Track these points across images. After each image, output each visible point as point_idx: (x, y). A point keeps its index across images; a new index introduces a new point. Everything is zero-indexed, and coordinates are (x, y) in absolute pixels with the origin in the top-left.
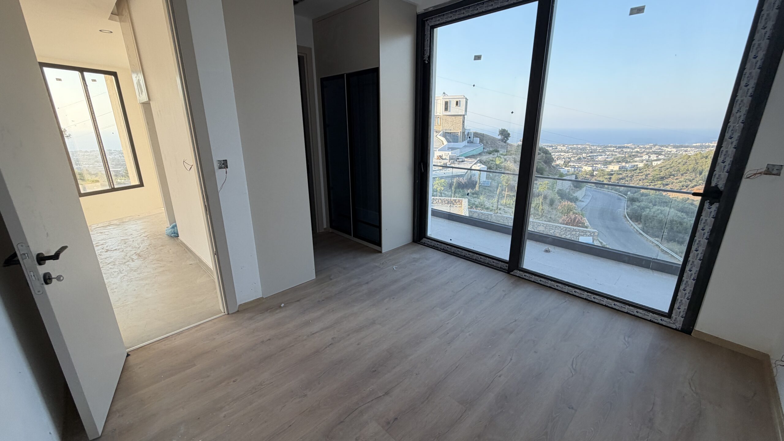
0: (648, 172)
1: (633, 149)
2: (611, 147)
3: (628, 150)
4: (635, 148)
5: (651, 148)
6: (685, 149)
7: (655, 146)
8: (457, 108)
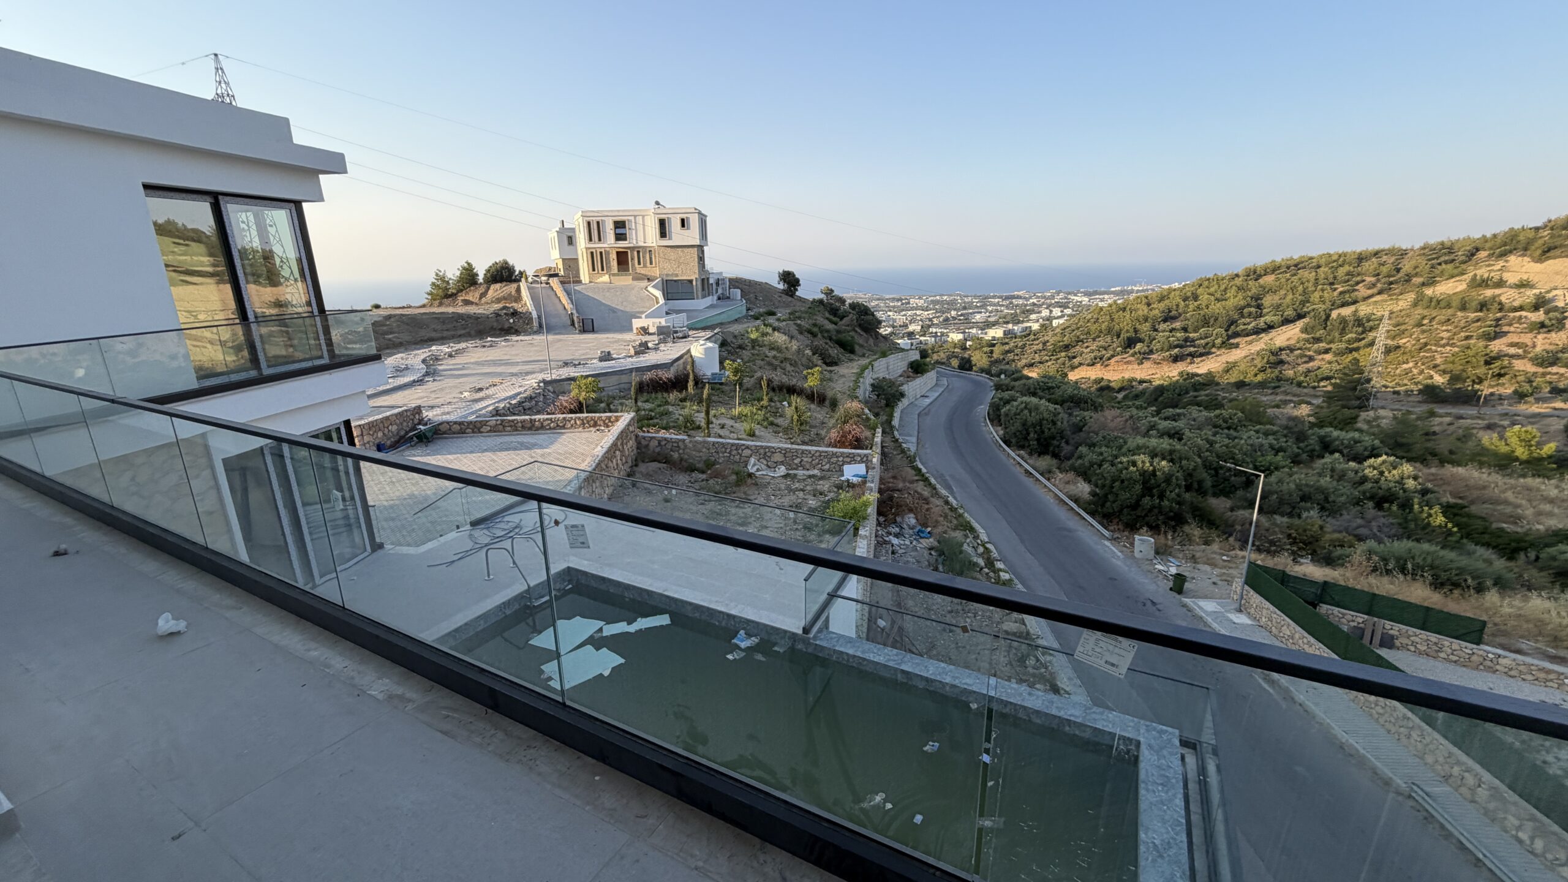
0: (1046, 338)
1: (1027, 299)
2: (994, 297)
3: (1021, 302)
4: (1031, 298)
5: (1053, 297)
6: (1101, 297)
7: (1058, 293)
8: (685, 232)
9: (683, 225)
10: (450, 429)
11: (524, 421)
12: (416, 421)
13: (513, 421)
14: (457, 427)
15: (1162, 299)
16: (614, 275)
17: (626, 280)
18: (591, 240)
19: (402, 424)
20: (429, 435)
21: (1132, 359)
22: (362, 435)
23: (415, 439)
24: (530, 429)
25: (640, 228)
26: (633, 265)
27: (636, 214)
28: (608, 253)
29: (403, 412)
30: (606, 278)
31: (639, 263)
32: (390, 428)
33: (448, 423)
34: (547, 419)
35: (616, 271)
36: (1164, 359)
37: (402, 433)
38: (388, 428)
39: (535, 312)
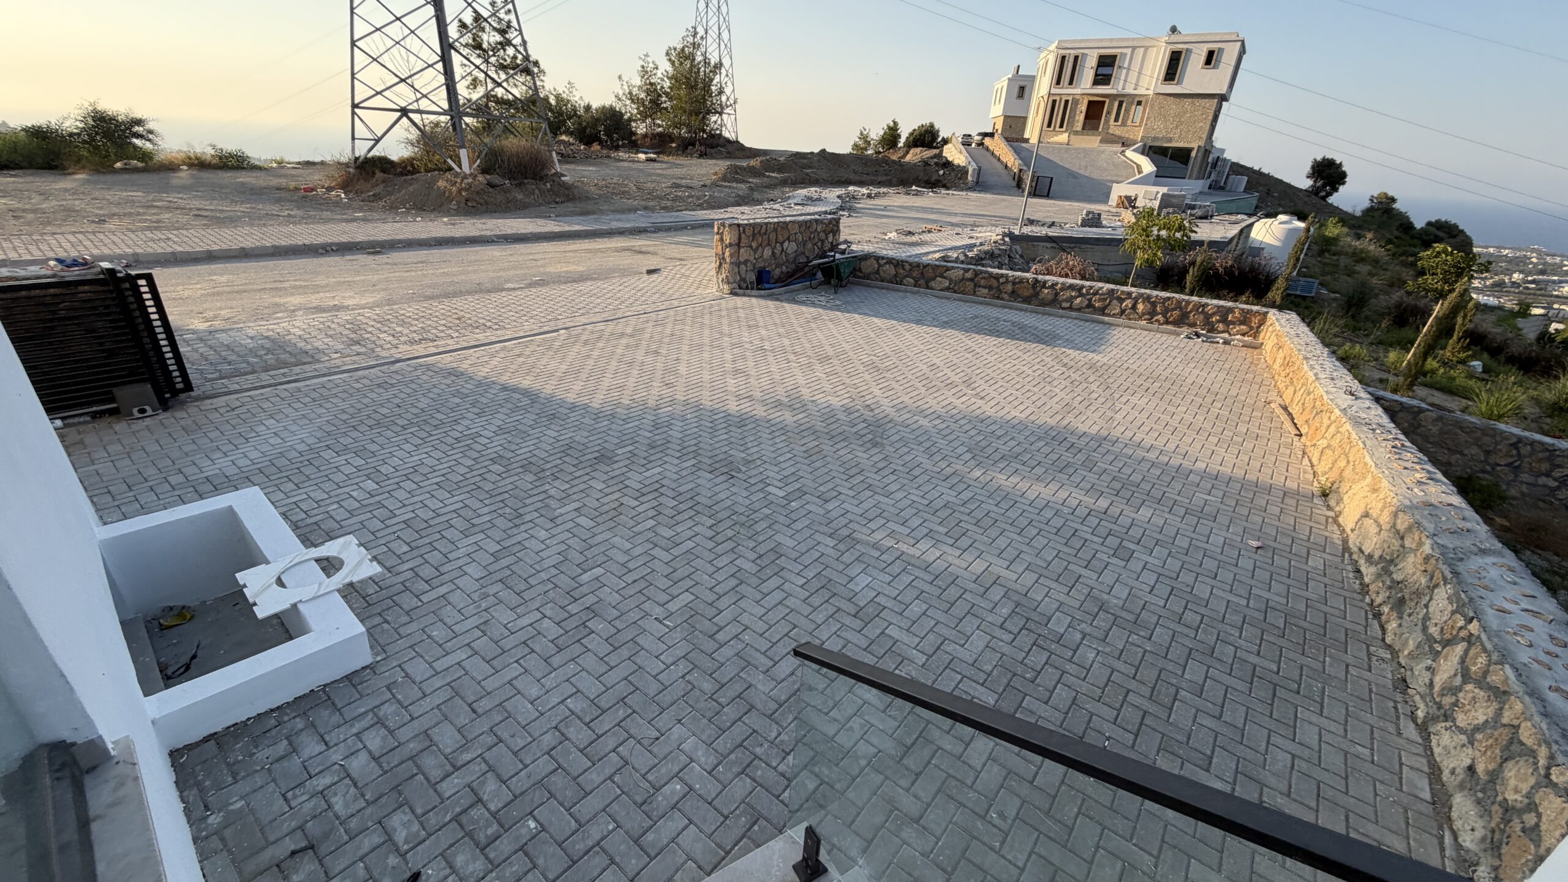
8: (1210, 72)
9: (1208, 62)
10: (877, 272)
11: (1018, 282)
12: (827, 246)
13: (997, 277)
14: (890, 270)
16: (1076, 133)
17: (1092, 142)
18: (1058, 83)
19: (805, 243)
20: (845, 271)
22: (738, 245)
23: (819, 275)
24: (1027, 300)
25: (1135, 67)
26: (1107, 121)
27: (1135, 44)
28: (1076, 102)
29: (810, 221)
30: (1063, 137)
31: (1116, 120)
32: (786, 244)
33: (878, 258)
34: (1072, 287)
35: (1079, 126)
37: (803, 259)
38: (782, 244)
39: (973, 163)
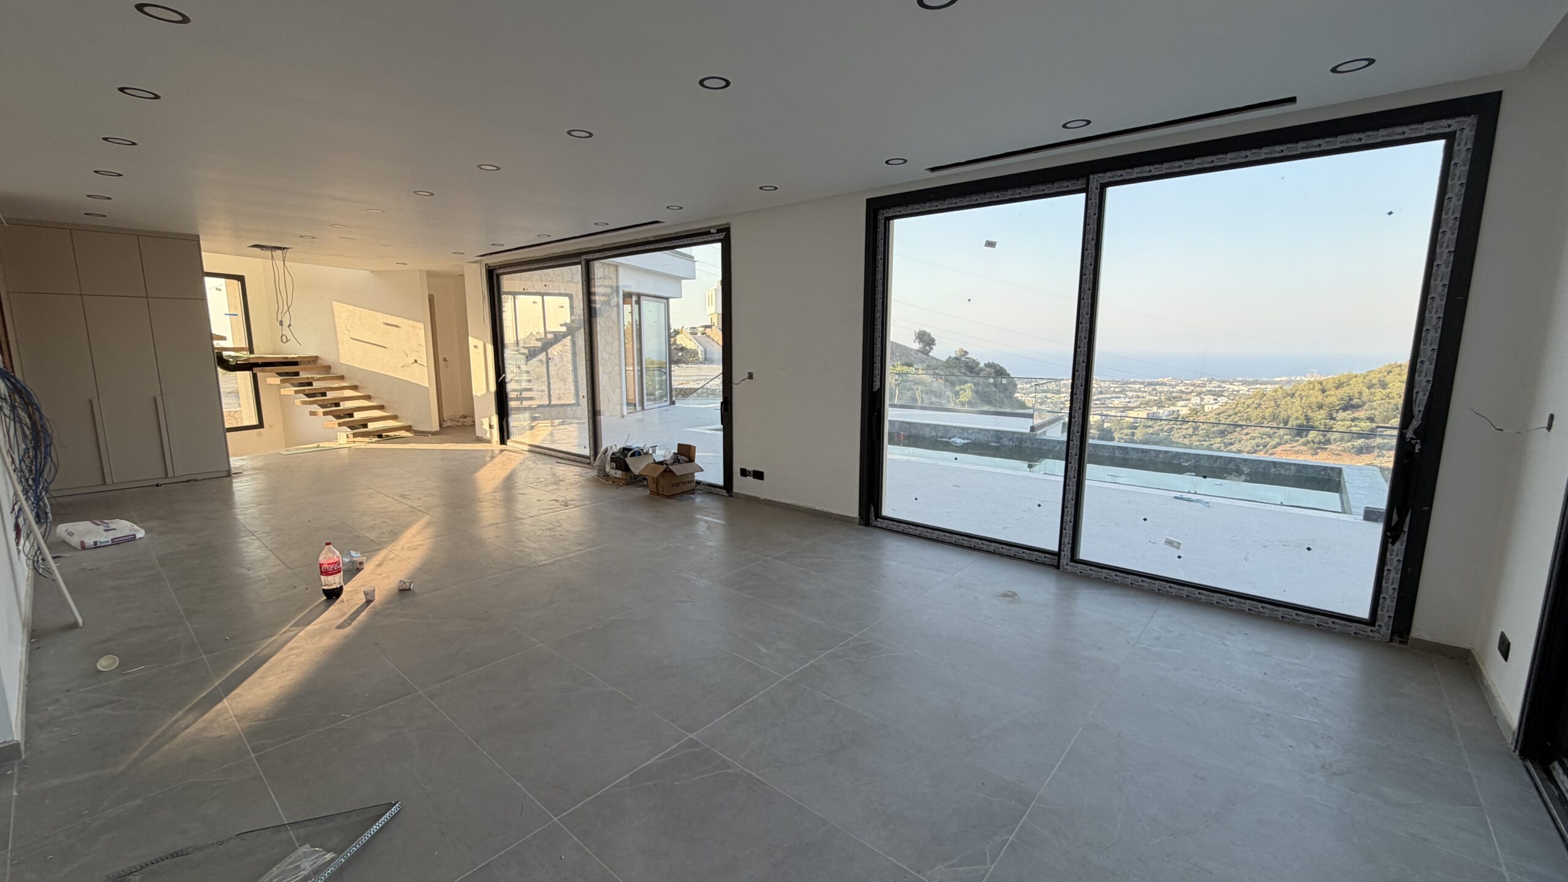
1: (1173, 386)
3: (1166, 389)
7: (1210, 381)
15: (1339, 386)
21: (1305, 448)
36: (1344, 450)
39: (700, 347)
